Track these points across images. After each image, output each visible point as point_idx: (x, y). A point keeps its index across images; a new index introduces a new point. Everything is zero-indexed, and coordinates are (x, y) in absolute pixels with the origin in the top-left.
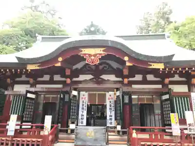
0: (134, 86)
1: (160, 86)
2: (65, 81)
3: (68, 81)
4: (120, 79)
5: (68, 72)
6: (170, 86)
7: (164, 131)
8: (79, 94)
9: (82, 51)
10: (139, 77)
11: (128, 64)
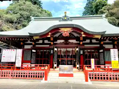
0: (86, 46)
1: (98, 46)
2: (51, 43)
3: (52, 43)
4: (78, 42)
5: (52, 39)
6: (104, 45)
7: (100, 67)
8: (57, 50)
9: (60, 29)
10: (88, 41)
11: (83, 36)
